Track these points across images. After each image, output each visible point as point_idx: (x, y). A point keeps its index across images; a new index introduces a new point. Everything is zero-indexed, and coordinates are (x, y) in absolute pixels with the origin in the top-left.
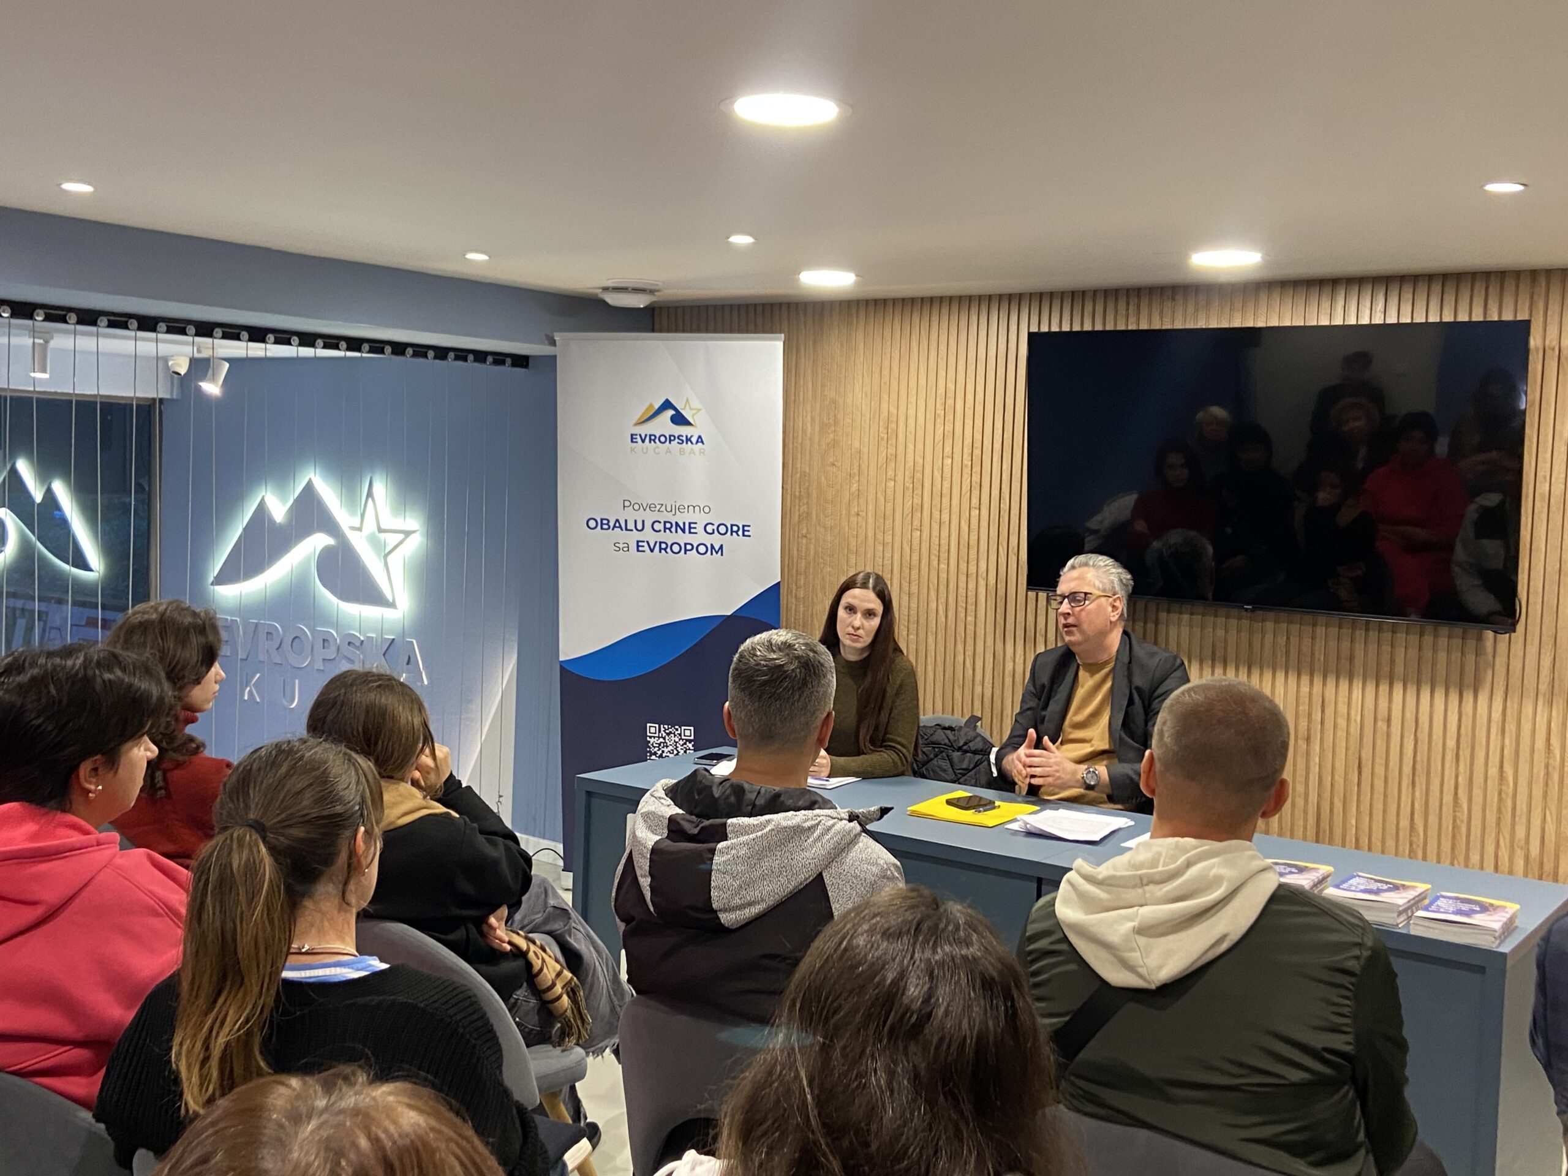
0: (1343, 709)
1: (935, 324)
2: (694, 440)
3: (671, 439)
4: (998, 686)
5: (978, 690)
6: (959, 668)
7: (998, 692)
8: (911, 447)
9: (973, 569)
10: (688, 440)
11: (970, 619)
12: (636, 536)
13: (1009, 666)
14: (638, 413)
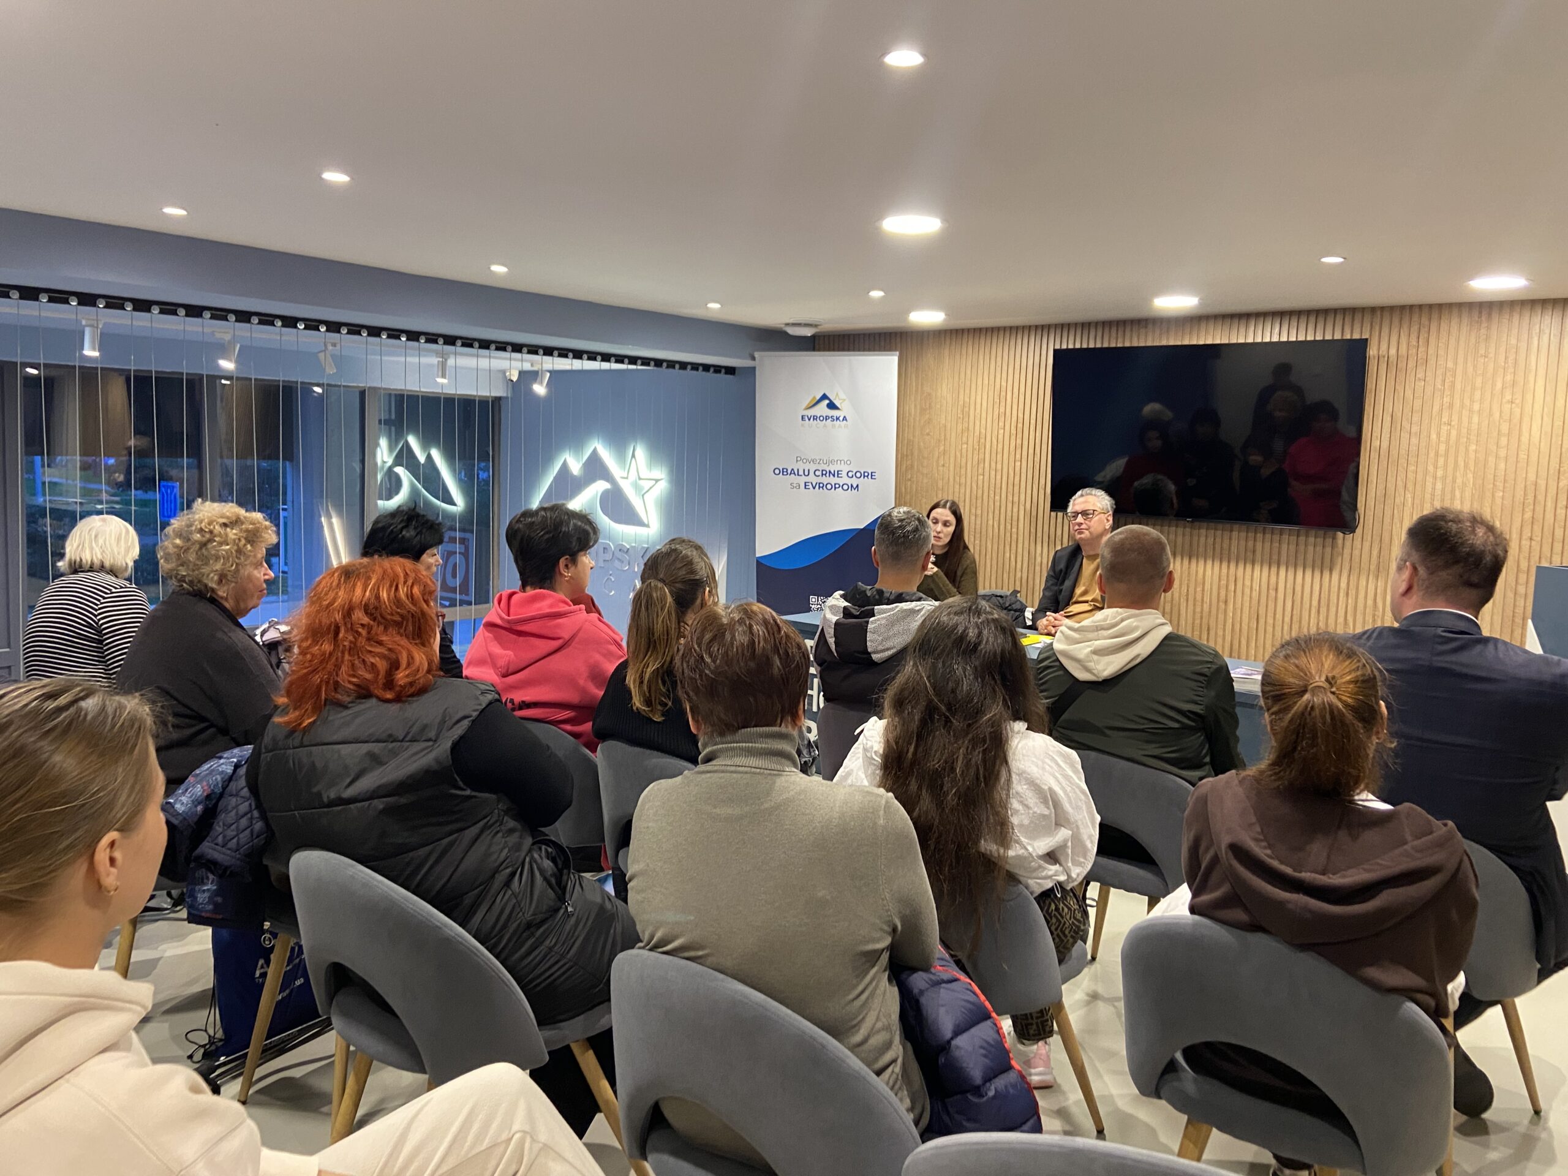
0: (1248, 583)
1: (994, 346)
2: (841, 419)
3: (827, 418)
4: (1031, 572)
5: (1019, 575)
6: (1007, 561)
7: (1031, 576)
8: (978, 423)
9: (1016, 499)
10: (838, 419)
11: (1014, 530)
12: (804, 479)
13: (1039, 559)
14: (807, 402)
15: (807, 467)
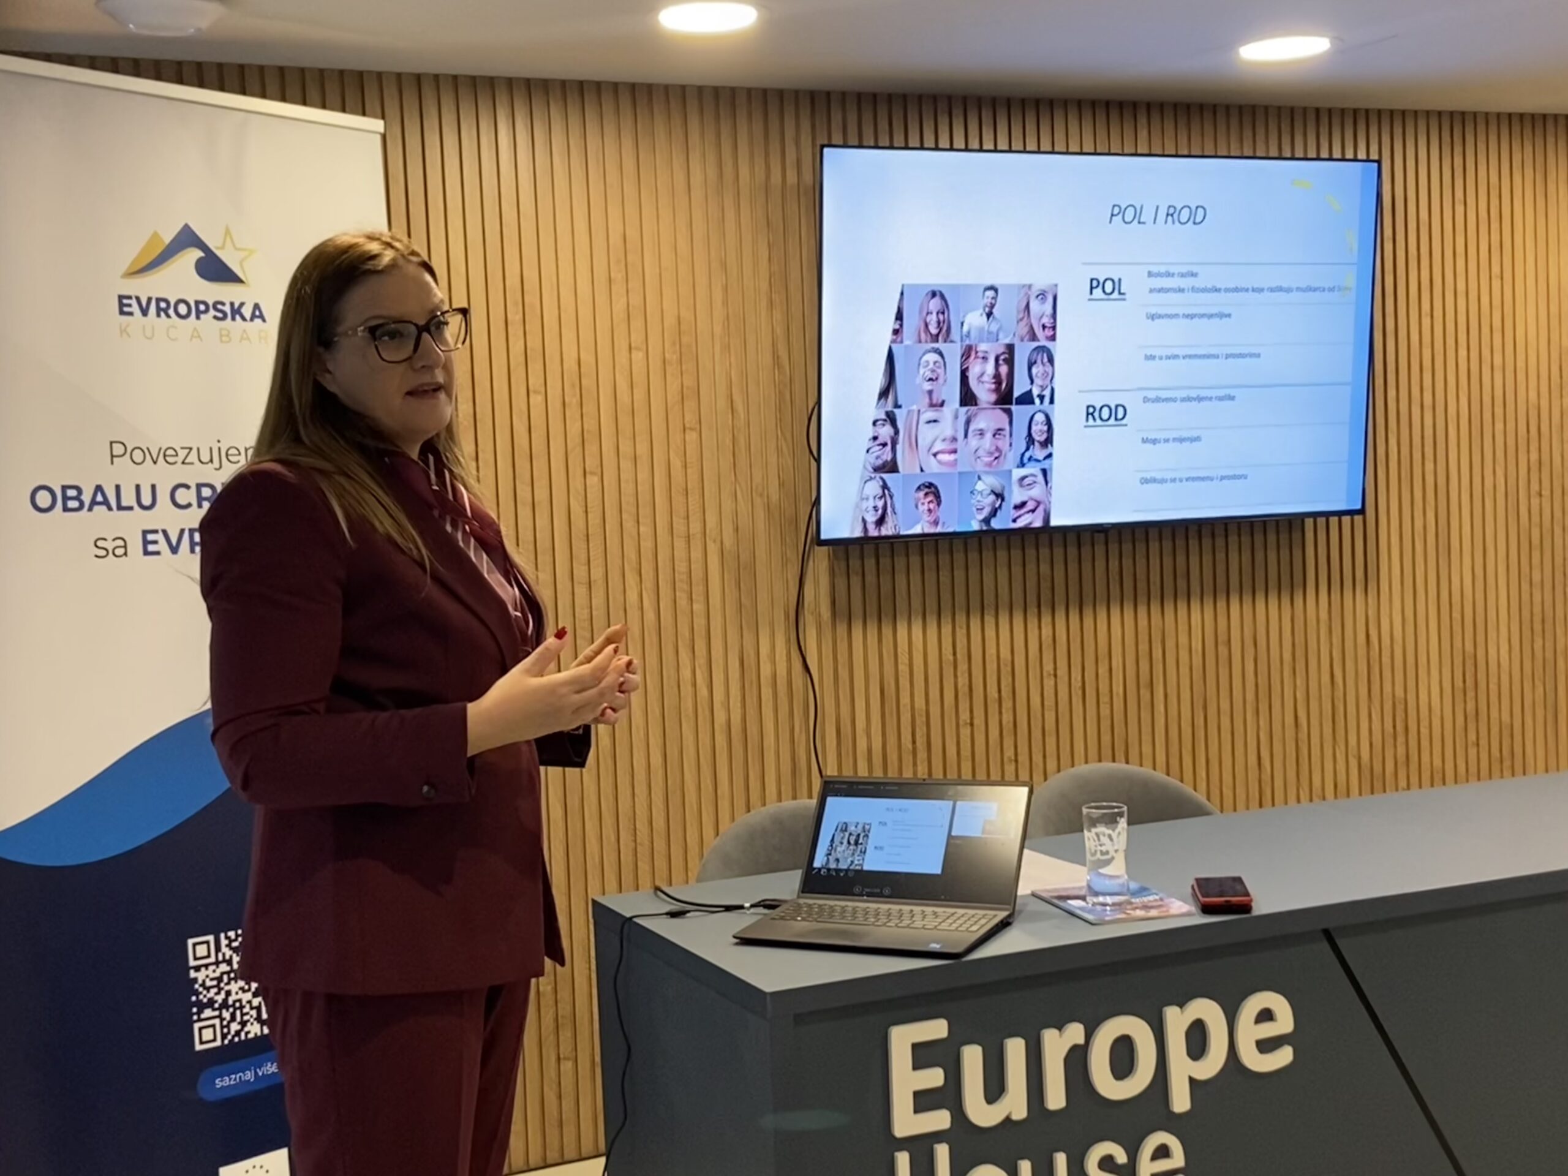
2: (247, 311)
3: (200, 308)
9: (696, 527)
10: (236, 311)
12: (140, 520)
14: (131, 251)
15: (147, 475)
